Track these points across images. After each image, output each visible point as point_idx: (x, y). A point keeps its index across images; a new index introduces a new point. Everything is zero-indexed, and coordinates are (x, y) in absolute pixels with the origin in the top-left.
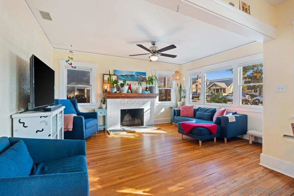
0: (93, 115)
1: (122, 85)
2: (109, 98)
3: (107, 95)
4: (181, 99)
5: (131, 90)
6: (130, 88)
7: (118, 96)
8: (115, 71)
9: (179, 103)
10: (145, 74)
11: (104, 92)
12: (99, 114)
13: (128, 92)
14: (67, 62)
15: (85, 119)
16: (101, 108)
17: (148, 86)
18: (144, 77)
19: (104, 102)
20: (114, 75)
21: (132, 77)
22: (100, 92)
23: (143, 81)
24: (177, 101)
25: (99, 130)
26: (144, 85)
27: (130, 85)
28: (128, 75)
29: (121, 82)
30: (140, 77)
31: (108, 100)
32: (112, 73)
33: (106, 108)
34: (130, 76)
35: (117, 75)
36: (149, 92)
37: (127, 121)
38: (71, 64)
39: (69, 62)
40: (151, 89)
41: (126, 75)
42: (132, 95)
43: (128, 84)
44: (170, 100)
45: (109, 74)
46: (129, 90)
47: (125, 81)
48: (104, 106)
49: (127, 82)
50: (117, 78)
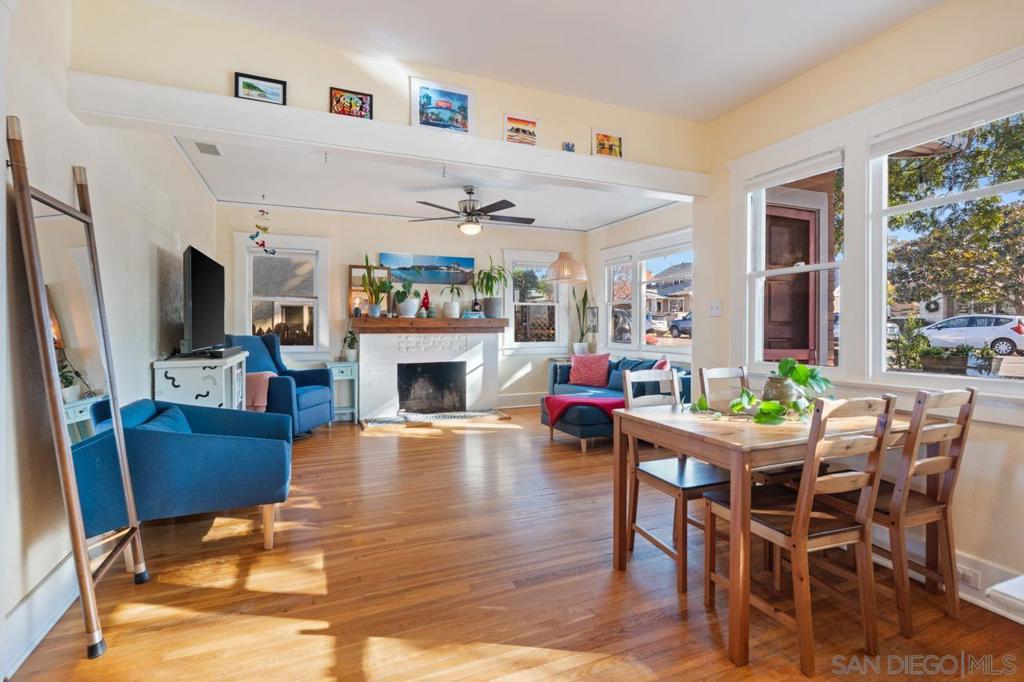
0: (319, 378)
1: (402, 296)
2: (365, 331)
3: (359, 324)
4: (583, 335)
5: (427, 308)
6: (425, 304)
7: (393, 324)
8: (382, 256)
9: (577, 346)
10: (470, 262)
11: (350, 316)
12: (336, 376)
13: (419, 315)
14: (252, 238)
15: (297, 386)
16: (342, 359)
17: (481, 296)
18: (467, 271)
19: (352, 342)
20: (381, 267)
21: (430, 272)
22: (340, 314)
23: (464, 283)
24: (572, 340)
25: (336, 419)
26: (468, 295)
27: (426, 294)
28: (419, 267)
29: (398, 287)
30: (457, 272)
31: (363, 338)
32: (373, 263)
33: (358, 360)
34: (427, 268)
35: (388, 269)
36: (482, 314)
37: (420, 398)
38: (263, 245)
39: (259, 239)
40: (488, 306)
41: (413, 267)
42: (430, 324)
43: (417, 294)
44: (551, 338)
45: (365, 264)
46: (423, 310)
47: (407, 286)
48: (351, 353)
49: (415, 287)
50: (389, 274)
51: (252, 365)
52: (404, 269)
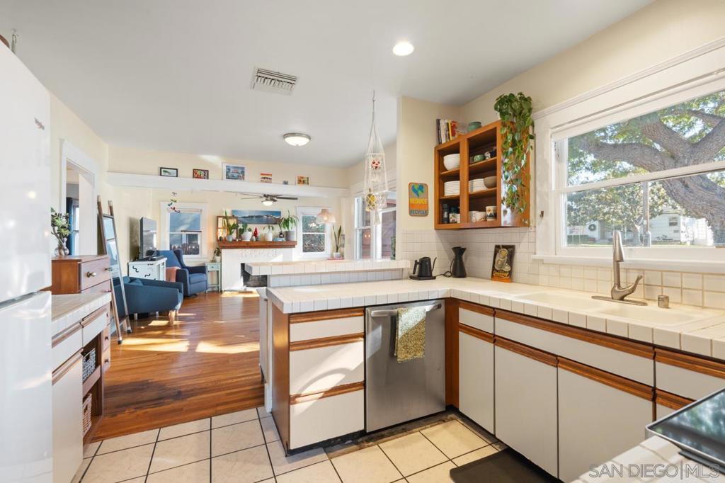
0: (201, 270)
1: (242, 231)
2: (225, 248)
3: (222, 245)
4: (337, 249)
5: (256, 236)
6: (255, 234)
7: (239, 244)
8: (233, 211)
9: (334, 254)
10: (279, 213)
11: (218, 240)
12: (209, 268)
13: (252, 240)
14: (169, 205)
15: (190, 273)
16: (214, 261)
17: (284, 230)
18: (277, 217)
19: (218, 253)
20: (233, 217)
21: (258, 218)
22: (213, 240)
23: (276, 223)
24: (333, 251)
25: (210, 290)
26: (277, 229)
27: (256, 229)
28: (252, 217)
29: (241, 226)
30: (273, 219)
31: (224, 251)
32: (229, 215)
33: (221, 262)
34: (257, 217)
35: (236, 218)
36: (284, 239)
37: (254, 280)
38: (174, 209)
39: (172, 206)
40: (287, 235)
41: (249, 217)
42: (257, 244)
43: (250, 230)
44: (322, 250)
45: (225, 216)
46: (254, 238)
47: (245, 225)
48: (218, 258)
49: (249, 226)
50: (238, 221)
51: (168, 264)
52: (245, 217)
